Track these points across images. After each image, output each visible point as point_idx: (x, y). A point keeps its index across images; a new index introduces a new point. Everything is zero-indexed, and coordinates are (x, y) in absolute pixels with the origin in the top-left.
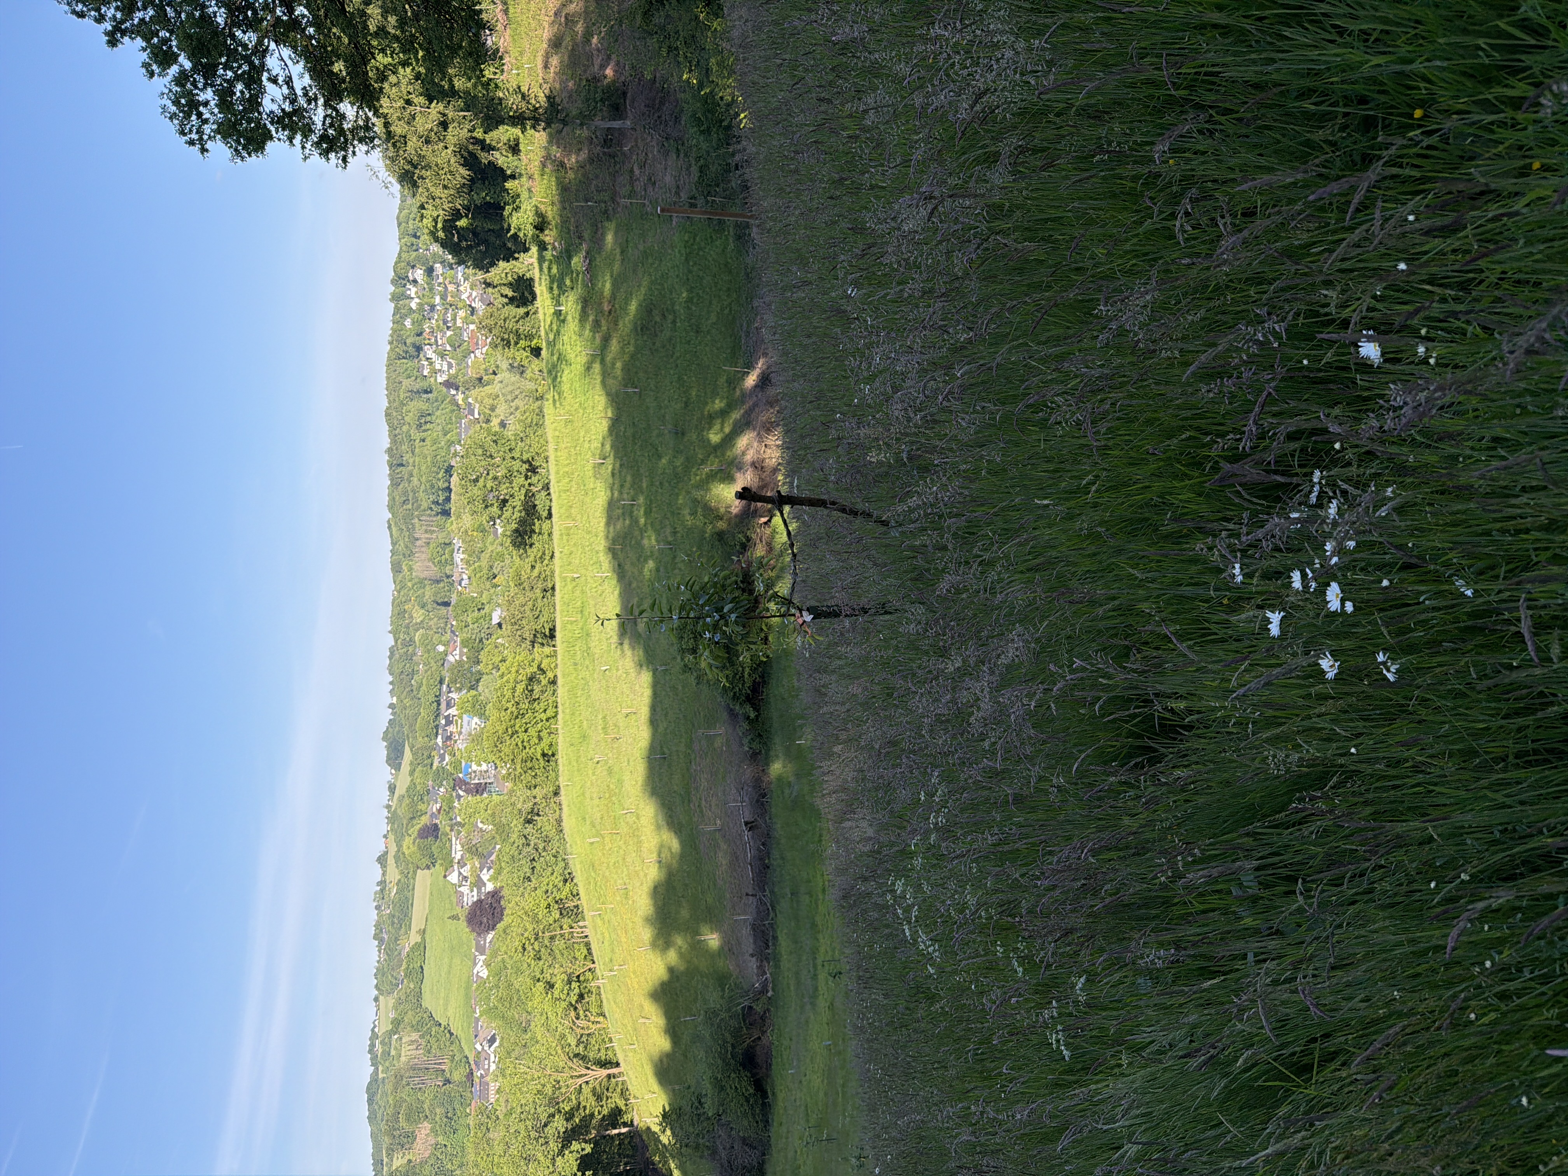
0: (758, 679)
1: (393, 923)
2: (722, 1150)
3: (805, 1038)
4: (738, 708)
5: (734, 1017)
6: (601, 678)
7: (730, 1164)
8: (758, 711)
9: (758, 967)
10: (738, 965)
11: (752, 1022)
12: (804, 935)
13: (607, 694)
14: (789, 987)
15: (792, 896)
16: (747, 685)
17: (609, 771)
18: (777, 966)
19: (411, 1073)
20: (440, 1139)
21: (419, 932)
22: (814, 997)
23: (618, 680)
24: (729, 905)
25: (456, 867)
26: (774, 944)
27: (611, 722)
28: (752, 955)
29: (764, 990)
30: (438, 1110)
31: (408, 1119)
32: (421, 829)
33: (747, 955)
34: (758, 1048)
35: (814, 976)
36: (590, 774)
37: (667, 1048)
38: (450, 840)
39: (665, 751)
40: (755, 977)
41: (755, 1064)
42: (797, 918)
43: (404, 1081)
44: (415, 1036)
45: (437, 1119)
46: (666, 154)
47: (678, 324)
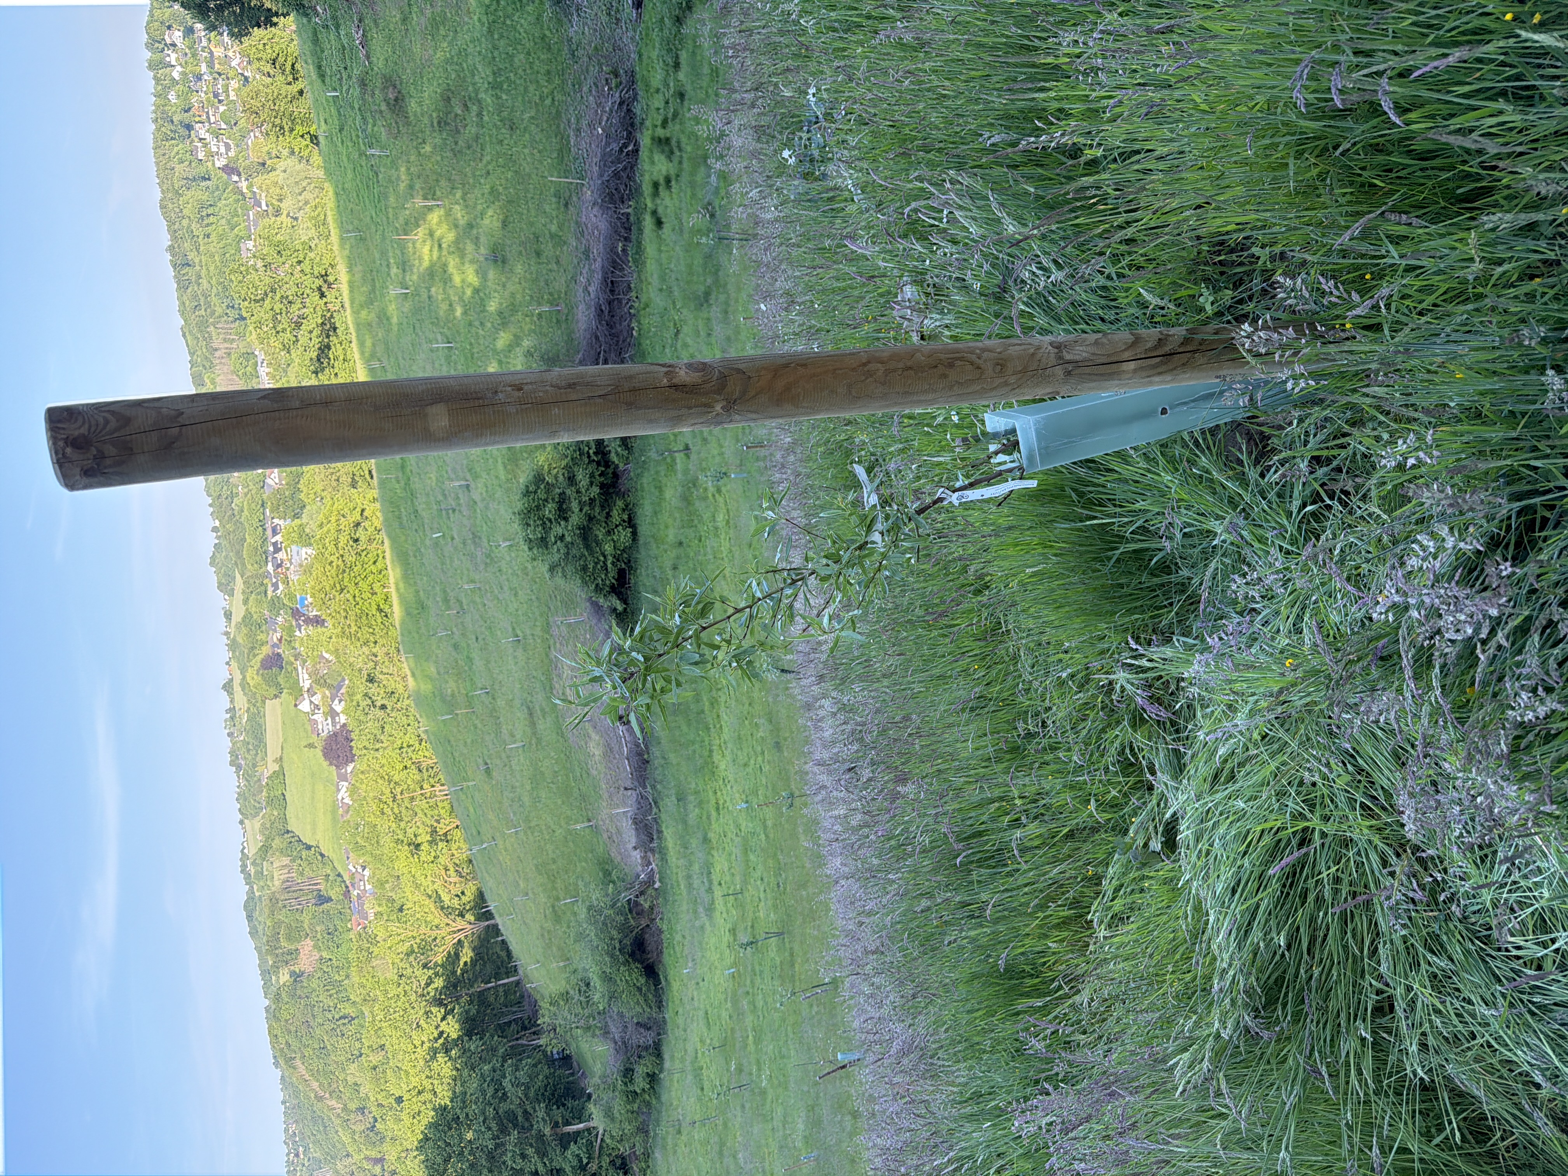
0: (623, 566)
1: (249, 750)
2: (615, 1031)
3: (700, 943)
4: (601, 601)
5: (620, 912)
6: (436, 544)
7: (624, 1043)
8: (625, 601)
9: (644, 858)
10: (620, 853)
11: (640, 913)
12: (694, 843)
13: (443, 564)
14: (679, 885)
15: (678, 800)
16: (611, 575)
17: (456, 647)
18: (664, 859)
19: (286, 896)
20: (325, 954)
21: (275, 761)
22: (710, 910)
23: (456, 548)
24: (606, 796)
25: (306, 696)
26: (659, 838)
27: (452, 594)
28: (635, 848)
29: (650, 882)
30: (318, 928)
31: (289, 938)
32: (263, 660)
33: (630, 846)
34: (647, 936)
35: (710, 890)
36: (434, 647)
37: (548, 925)
38: (296, 669)
39: (519, 633)
40: (640, 868)
41: (644, 952)
42: (685, 822)
43: (280, 904)
44: (286, 861)
45: (319, 936)
47: (486, 118)
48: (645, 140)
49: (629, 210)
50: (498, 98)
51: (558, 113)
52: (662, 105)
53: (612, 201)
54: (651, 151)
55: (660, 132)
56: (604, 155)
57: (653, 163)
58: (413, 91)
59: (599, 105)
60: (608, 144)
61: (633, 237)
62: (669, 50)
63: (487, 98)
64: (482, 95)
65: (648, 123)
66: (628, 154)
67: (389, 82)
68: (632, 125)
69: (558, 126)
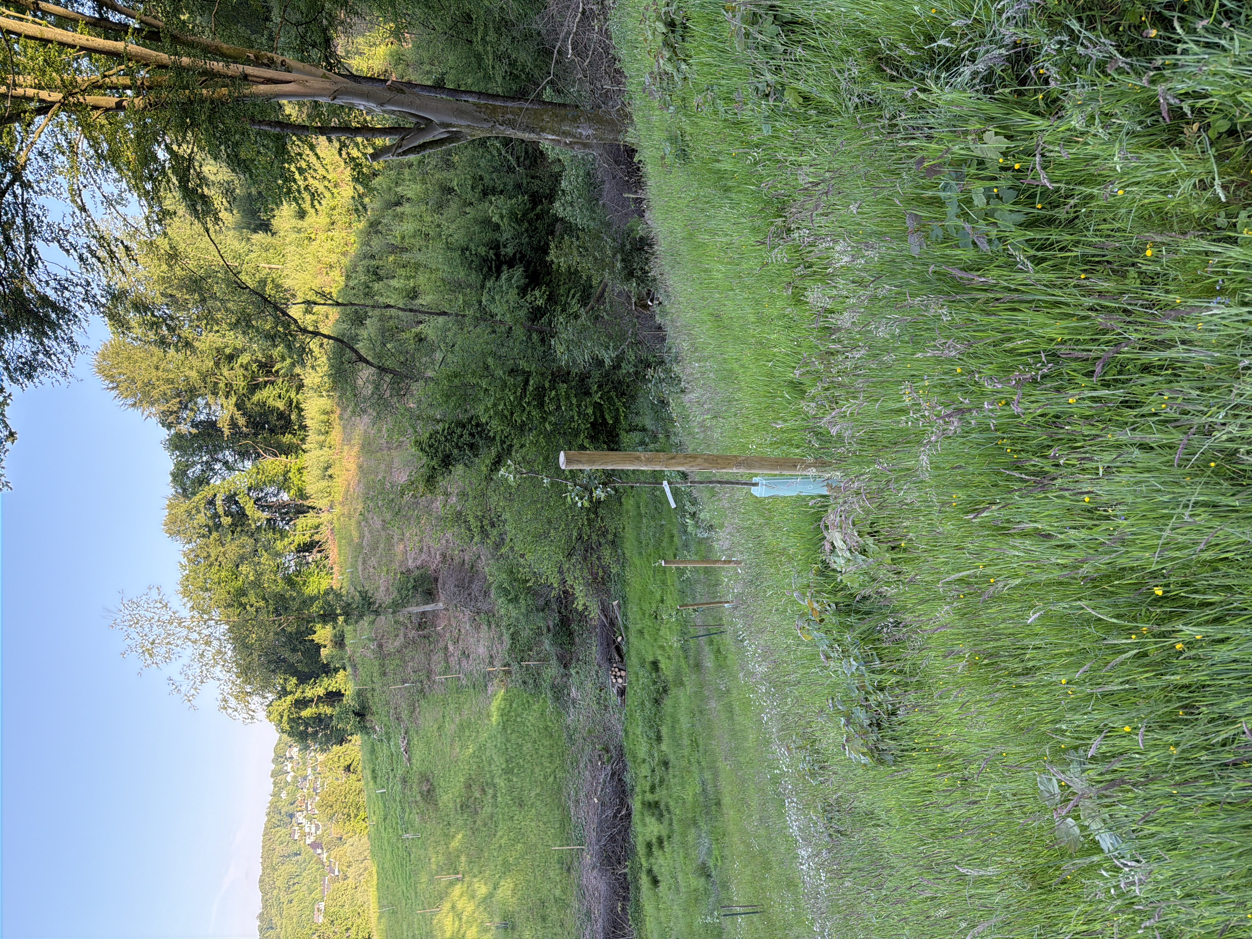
46: (478, 628)
47: (499, 799)
48: (636, 805)
49: (626, 870)
50: (510, 780)
51: (560, 789)
52: (649, 773)
53: (610, 864)
54: (642, 814)
55: (649, 797)
56: (600, 823)
57: (645, 825)
58: (442, 783)
59: (594, 778)
60: (603, 812)
61: (631, 896)
62: (651, 727)
63: (501, 782)
64: (497, 780)
65: (638, 789)
66: (621, 819)
67: (425, 778)
68: (624, 792)
69: (560, 800)
